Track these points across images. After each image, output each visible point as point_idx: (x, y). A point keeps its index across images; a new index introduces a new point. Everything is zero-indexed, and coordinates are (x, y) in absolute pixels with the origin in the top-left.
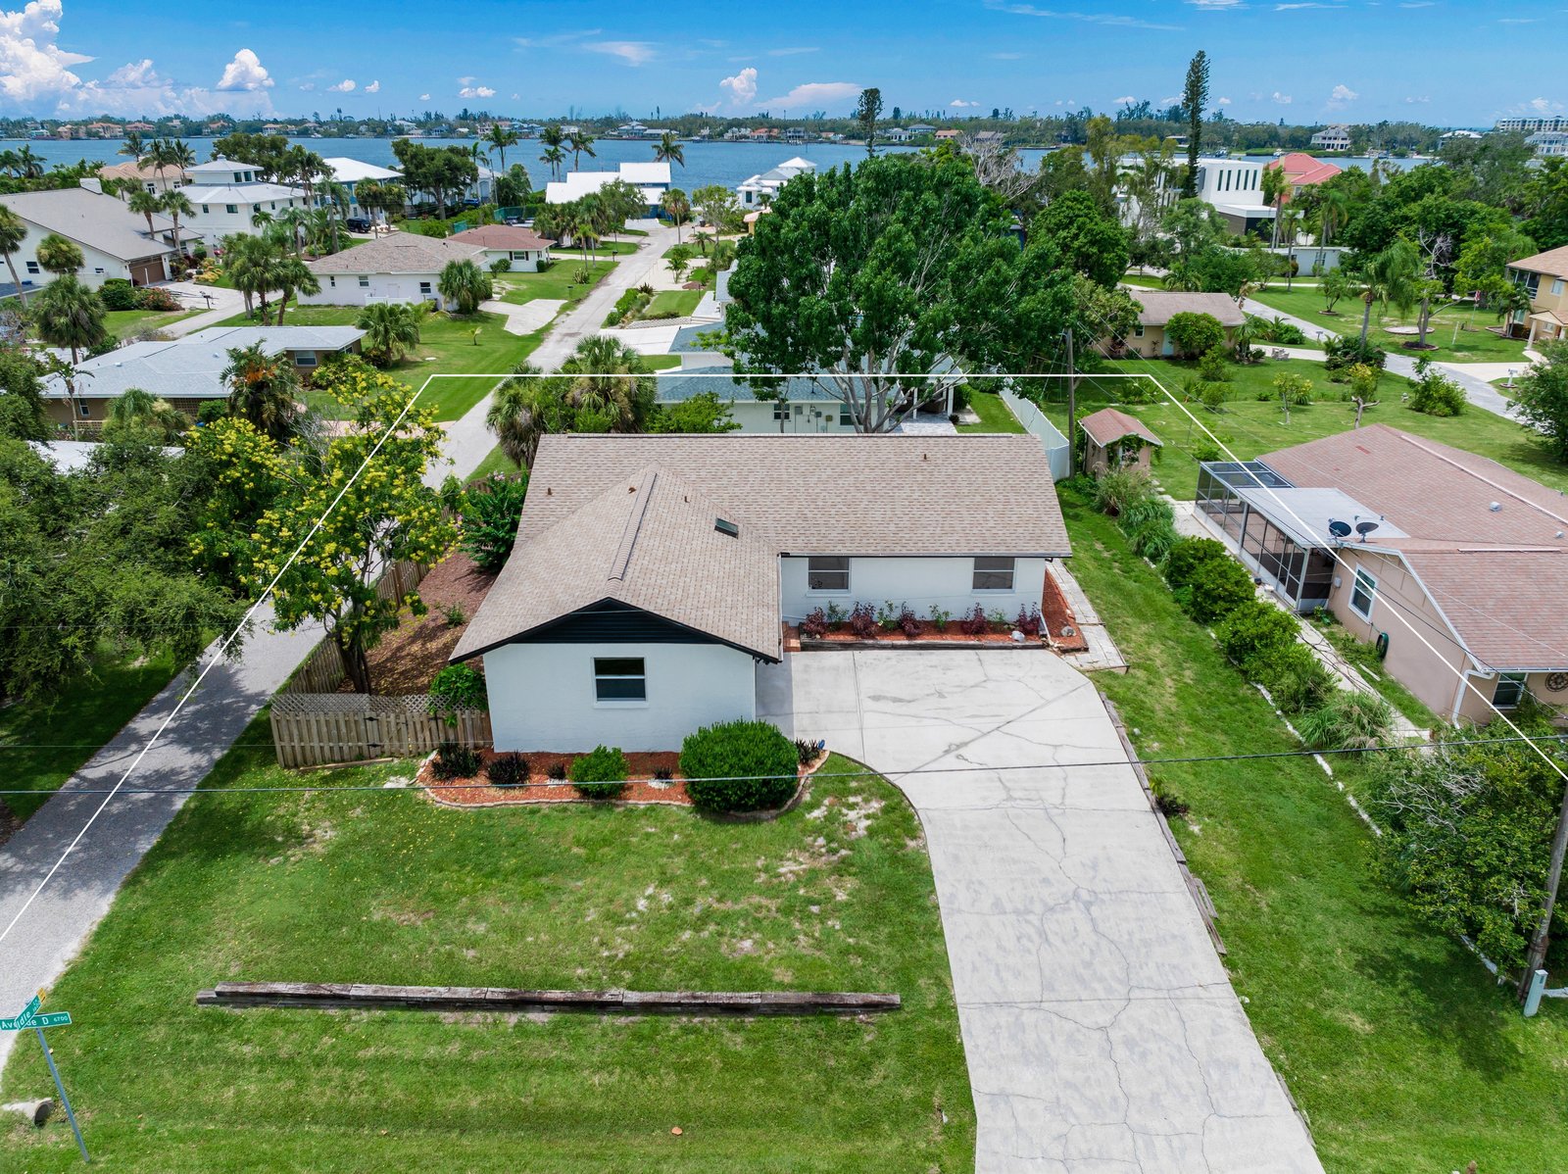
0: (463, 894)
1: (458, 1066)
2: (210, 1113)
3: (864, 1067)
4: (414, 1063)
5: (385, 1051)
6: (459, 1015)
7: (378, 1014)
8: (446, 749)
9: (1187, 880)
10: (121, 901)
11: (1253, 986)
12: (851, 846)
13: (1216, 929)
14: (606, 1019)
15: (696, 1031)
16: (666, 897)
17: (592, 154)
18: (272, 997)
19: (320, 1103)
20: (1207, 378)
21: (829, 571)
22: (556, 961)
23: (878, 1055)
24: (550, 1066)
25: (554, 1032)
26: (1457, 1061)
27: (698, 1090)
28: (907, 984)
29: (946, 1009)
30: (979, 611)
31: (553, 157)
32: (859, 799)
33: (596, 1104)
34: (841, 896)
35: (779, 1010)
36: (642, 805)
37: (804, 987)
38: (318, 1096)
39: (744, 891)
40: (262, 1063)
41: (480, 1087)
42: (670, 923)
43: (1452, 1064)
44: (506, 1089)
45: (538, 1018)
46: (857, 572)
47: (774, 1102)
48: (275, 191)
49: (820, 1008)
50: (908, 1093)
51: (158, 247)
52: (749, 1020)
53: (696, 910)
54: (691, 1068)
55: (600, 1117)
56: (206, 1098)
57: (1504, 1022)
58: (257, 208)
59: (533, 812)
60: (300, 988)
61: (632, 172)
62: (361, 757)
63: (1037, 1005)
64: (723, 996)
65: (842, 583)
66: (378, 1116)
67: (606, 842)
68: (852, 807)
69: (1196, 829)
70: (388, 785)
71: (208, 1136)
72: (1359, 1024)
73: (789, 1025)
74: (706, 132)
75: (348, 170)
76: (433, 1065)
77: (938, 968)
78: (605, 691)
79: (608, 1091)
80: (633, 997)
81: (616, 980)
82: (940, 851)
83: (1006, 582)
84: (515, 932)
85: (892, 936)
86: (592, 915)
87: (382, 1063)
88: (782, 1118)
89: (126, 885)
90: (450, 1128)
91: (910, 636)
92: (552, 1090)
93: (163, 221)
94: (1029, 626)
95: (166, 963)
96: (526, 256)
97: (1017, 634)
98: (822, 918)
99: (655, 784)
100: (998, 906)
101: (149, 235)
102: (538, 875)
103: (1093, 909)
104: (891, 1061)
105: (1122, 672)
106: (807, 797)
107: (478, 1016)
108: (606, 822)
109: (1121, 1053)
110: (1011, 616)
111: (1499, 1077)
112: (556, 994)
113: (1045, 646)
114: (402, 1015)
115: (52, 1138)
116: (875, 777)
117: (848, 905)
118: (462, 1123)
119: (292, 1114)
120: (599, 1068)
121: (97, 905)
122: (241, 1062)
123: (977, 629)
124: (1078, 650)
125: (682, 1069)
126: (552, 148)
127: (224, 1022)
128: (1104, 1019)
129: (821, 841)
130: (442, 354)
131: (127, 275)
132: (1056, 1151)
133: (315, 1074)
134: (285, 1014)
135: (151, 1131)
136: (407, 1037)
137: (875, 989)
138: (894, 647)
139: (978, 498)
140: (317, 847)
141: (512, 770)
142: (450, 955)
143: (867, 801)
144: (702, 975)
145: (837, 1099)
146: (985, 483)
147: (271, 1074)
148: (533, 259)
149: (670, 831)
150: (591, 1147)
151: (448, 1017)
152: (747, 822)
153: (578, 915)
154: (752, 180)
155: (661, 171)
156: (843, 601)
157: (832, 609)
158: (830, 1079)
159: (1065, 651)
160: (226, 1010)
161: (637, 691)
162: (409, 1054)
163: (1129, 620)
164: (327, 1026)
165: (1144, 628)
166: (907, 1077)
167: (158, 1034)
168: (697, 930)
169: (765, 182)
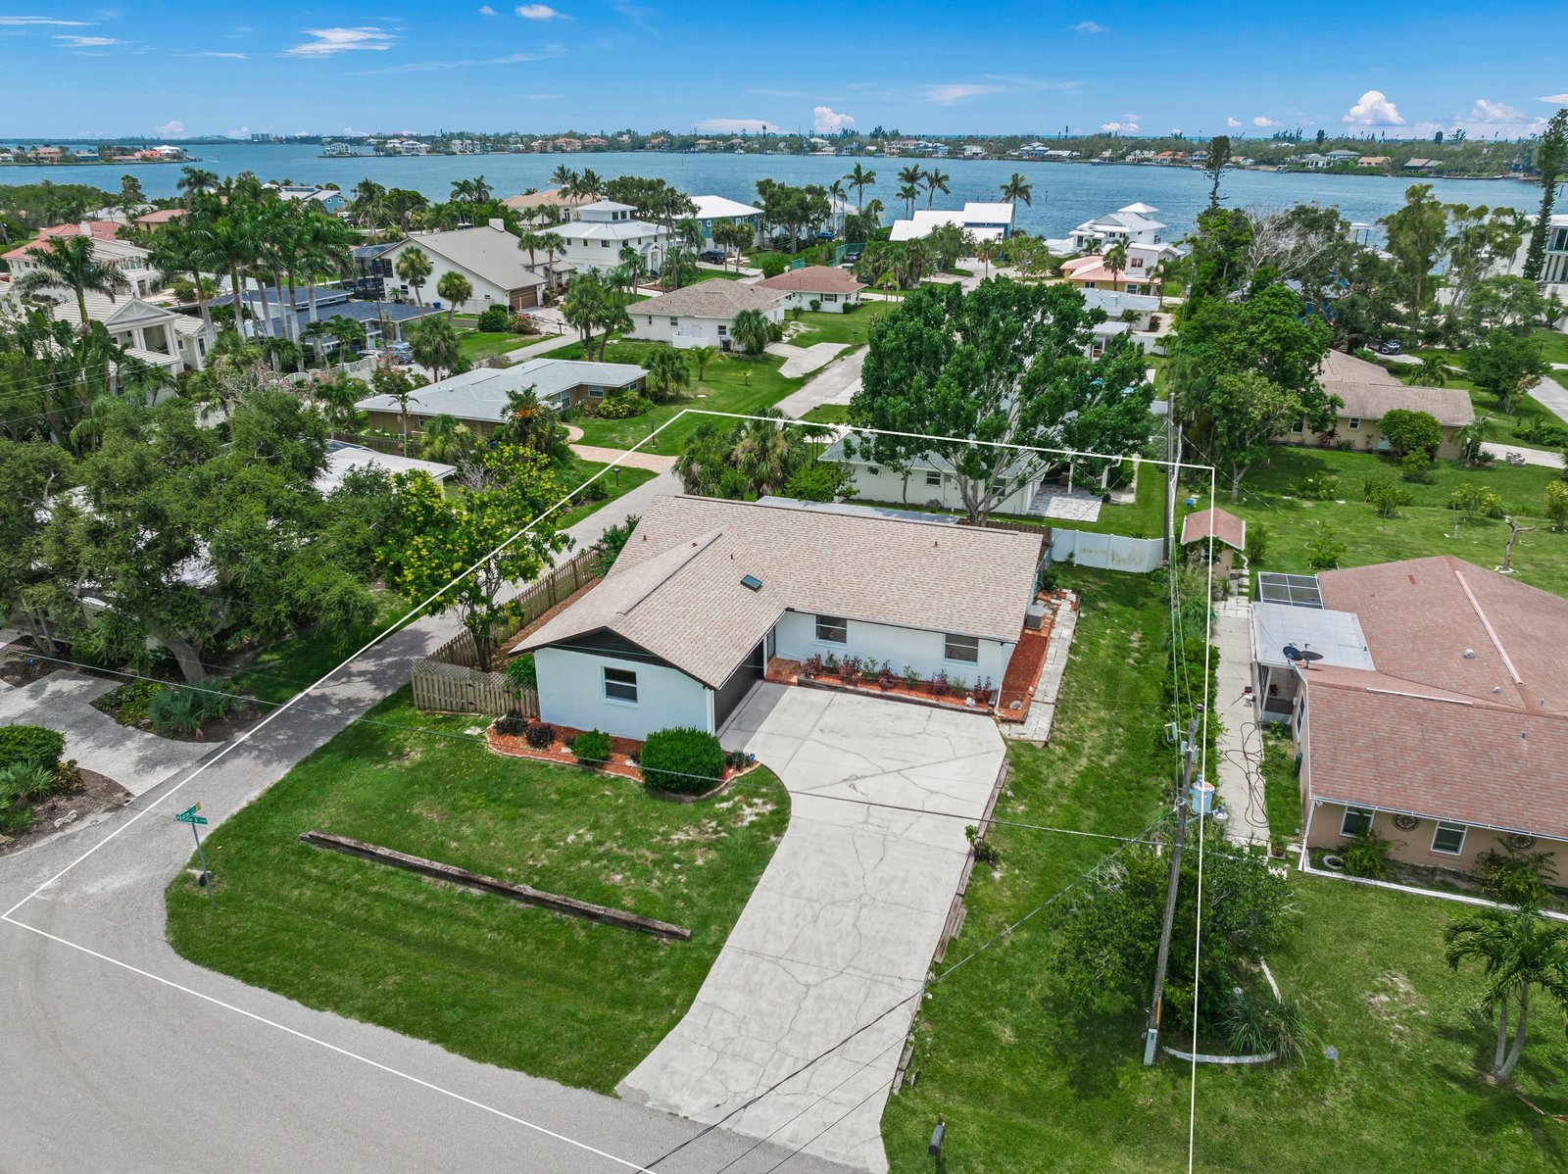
0: (470, 808)
1: (419, 908)
2: (283, 900)
3: (647, 970)
4: (397, 901)
5: (383, 890)
6: (432, 879)
7: (390, 868)
8: (512, 713)
9: (954, 906)
10: (293, 772)
11: (944, 990)
12: (731, 831)
13: (948, 946)
14: (513, 902)
15: (561, 922)
16: (589, 837)
17: (947, 192)
18: (337, 844)
19: (338, 910)
20: (1408, 479)
21: (830, 627)
22: (500, 860)
23: (660, 965)
24: (468, 921)
25: (479, 902)
26: (1064, 1079)
27: (544, 957)
28: (703, 923)
29: (716, 948)
30: (943, 677)
31: (909, 194)
32: (760, 801)
33: (482, 949)
34: (700, 862)
35: (615, 922)
36: (613, 775)
37: (635, 912)
38: (339, 906)
39: (640, 844)
40: (319, 880)
41: (425, 923)
42: (582, 852)
43: (1057, 1080)
44: (438, 929)
45: (476, 892)
46: (851, 630)
47: (584, 976)
48: (644, 228)
49: (641, 928)
50: (665, 992)
51: (537, 278)
52: (596, 924)
53: (601, 850)
54: (545, 943)
55: (482, 956)
56: (284, 892)
57: (1123, 1063)
58: (625, 243)
59: (543, 766)
60: (352, 842)
61: (974, 211)
62: (462, 710)
63: (776, 959)
64: (582, 904)
65: (841, 637)
66: (365, 925)
67: (575, 794)
68: (751, 805)
69: (997, 875)
70: (467, 732)
71: (275, 911)
72: (1008, 1035)
73: (620, 934)
74: (1107, 154)
75: (712, 207)
76: (406, 904)
77: (729, 920)
78: (611, 691)
79: (494, 943)
80: (530, 891)
81: (528, 880)
82: (785, 848)
83: (972, 657)
84: (486, 837)
85: (714, 894)
86: (537, 838)
87: (379, 896)
88: (582, 986)
89: (299, 765)
90: (399, 941)
91: (884, 688)
92: (461, 935)
93: (541, 256)
94: (983, 696)
95: (295, 814)
96: (834, 298)
97: (969, 701)
98: (676, 873)
99: (629, 763)
100: (798, 894)
101: (531, 268)
102: (521, 806)
103: (865, 911)
104: (666, 971)
105: (1040, 746)
106: (725, 793)
107: (443, 882)
108: (581, 782)
109: (808, 1003)
110: (970, 684)
111: (1087, 1097)
112: (488, 879)
113: (990, 714)
114: (402, 872)
115: (204, 893)
116: (781, 787)
117: (700, 868)
118: (406, 940)
119: (323, 912)
120: (492, 930)
121: (280, 772)
122: (308, 877)
123: (941, 691)
124: (1015, 722)
125: (541, 943)
126: (908, 185)
127: (309, 853)
128: (812, 979)
129: (714, 824)
130: (713, 392)
131: (506, 302)
132: (719, 1046)
133: (343, 893)
134: (342, 856)
135: (251, 901)
136: (399, 887)
137: (680, 924)
138: (868, 695)
139: (964, 584)
140: (407, 763)
141: (543, 736)
142: (442, 843)
143: (765, 803)
144: (579, 890)
145: (621, 985)
146: (976, 572)
147: (321, 887)
148: (841, 301)
149: (619, 796)
150: (464, 971)
151: (426, 879)
152: (674, 800)
153: (529, 835)
154: (1086, 225)
155: (1002, 212)
156: (839, 651)
157: (831, 658)
158: (624, 971)
159: (1004, 721)
160: (313, 847)
161: (631, 695)
162: (396, 894)
163: (1093, 705)
164: (360, 868)
165: (1102, 713)
166: (667, 983)
167: (275, 851)
168: (593, 862)
169: (1098, 227)
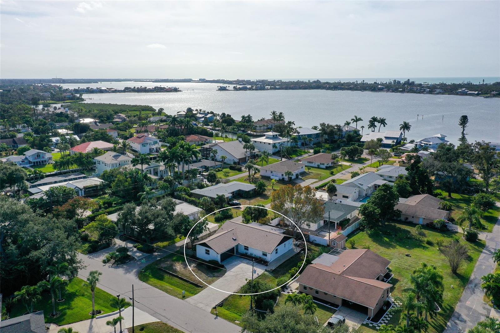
21: (246, 248)
22: (182, 274)
35: (194, 284)
37: (197, 283)
46: (249, 249)
48: (282, 139)
51: (247, 155)
58: (275, 144)
60: (164, 269)
64: (191, 281)
80: (185, 279)
82: (221, 279)
83: (266, 255)
86: (189, 272)
112: (180, 276)
116: (226, 270)
131: (237, 162)
137: (202, 285)
138: (250, 260)
139: (268, 243)
156: (247, 252)
161: (209, 254)
169: (423, 142)
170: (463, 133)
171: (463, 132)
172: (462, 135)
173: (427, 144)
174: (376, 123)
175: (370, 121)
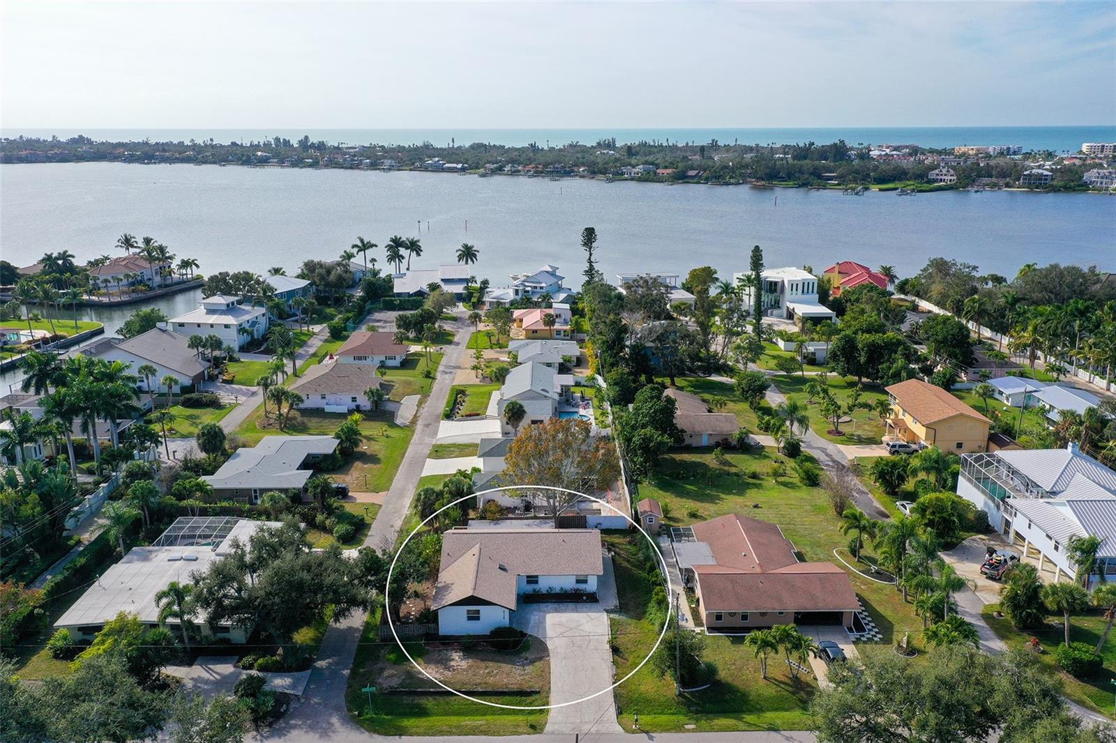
18: (401, 692)
21: (532, 580)
29: (549, 692)
30: (577, 591)
34: (529, 670)
36: (480, 649)
46: (540, 579)
48: (248, 312)
51: (202, 366)
58: (240, 326)
60: (406, 690)
64: (500, 690)
65: (536, 582)
82: (553, 660)
83: (585, 581)
96: (394, 358)
105: (618, 610)
110: (587, 592)
112: (464, 690)
113: (596, 602)
116: (539, 640)
123: (576, 596)
131: (190, 383)
137: (534, 688)
138: (551, 602)
139: (578, 555)
146: (581, 549)
148: (398, 359)
156: (536, 588)
157: (533, 591)
161: (478, 618)
169: (527, 284)
170: (590, 262)
171: (590, 259)
172: (588, 265)
173: (535, 287)
174: (402, 251)
175: (390, 247)
